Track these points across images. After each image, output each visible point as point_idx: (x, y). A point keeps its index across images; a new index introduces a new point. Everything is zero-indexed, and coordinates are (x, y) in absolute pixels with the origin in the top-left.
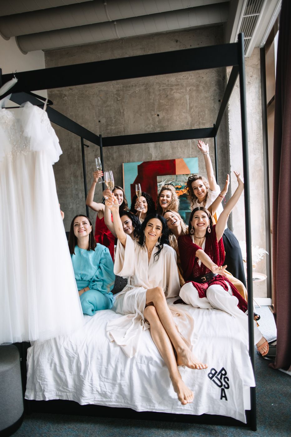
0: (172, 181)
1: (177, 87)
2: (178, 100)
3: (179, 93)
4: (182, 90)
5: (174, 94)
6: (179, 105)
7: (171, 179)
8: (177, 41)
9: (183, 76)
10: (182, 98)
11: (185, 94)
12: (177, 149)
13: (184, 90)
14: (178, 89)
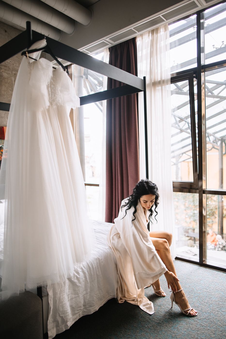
0: (2, 145)
1: (5, 68)
2: (6, 78)
3: (7, 73)
4: (9, 72)
5: (3, 72)
6: (6, 83)
7: (2, 143)
8: (6, 31)
9: (10, 61)
10: (9, 78)
11: (11, 76)
12: (5, 119)
13: (10, 73)
14: (6, 70)
